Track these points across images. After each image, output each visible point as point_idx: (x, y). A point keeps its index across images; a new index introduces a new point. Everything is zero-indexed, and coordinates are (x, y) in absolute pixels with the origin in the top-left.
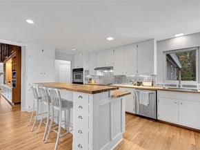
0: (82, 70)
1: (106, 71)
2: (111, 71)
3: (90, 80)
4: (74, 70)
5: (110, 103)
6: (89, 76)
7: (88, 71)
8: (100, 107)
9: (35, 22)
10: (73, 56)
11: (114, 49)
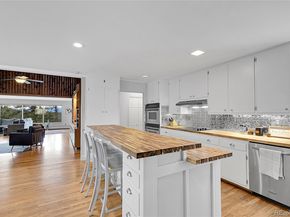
0: (157, 105)
1: (196, 107)
2: (205, 107)
3: (171, 120)
4: (148, 107)
5: (184, 172)
6: (169, 115)
7: (167, 108)
8: (159, 179)
9: (84, 46)
10: (146, 85)
11: (208, 69)
